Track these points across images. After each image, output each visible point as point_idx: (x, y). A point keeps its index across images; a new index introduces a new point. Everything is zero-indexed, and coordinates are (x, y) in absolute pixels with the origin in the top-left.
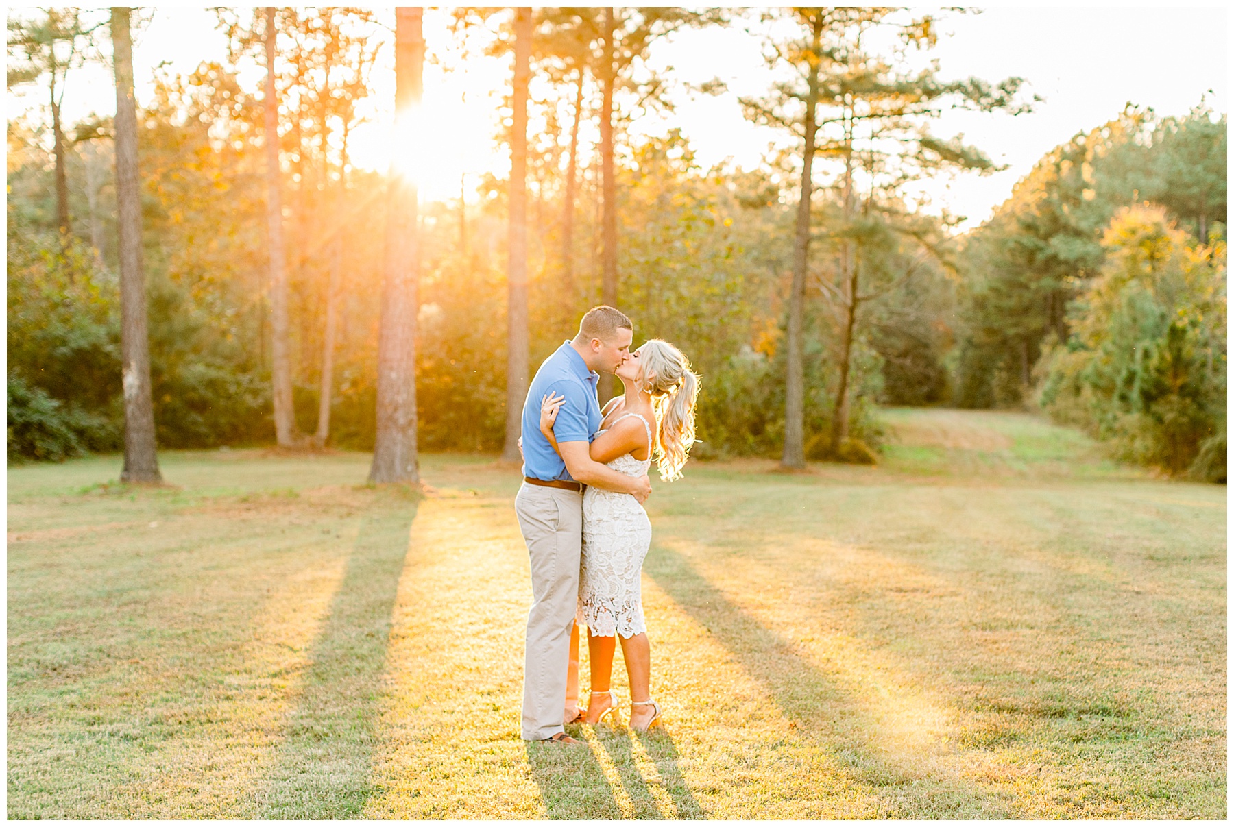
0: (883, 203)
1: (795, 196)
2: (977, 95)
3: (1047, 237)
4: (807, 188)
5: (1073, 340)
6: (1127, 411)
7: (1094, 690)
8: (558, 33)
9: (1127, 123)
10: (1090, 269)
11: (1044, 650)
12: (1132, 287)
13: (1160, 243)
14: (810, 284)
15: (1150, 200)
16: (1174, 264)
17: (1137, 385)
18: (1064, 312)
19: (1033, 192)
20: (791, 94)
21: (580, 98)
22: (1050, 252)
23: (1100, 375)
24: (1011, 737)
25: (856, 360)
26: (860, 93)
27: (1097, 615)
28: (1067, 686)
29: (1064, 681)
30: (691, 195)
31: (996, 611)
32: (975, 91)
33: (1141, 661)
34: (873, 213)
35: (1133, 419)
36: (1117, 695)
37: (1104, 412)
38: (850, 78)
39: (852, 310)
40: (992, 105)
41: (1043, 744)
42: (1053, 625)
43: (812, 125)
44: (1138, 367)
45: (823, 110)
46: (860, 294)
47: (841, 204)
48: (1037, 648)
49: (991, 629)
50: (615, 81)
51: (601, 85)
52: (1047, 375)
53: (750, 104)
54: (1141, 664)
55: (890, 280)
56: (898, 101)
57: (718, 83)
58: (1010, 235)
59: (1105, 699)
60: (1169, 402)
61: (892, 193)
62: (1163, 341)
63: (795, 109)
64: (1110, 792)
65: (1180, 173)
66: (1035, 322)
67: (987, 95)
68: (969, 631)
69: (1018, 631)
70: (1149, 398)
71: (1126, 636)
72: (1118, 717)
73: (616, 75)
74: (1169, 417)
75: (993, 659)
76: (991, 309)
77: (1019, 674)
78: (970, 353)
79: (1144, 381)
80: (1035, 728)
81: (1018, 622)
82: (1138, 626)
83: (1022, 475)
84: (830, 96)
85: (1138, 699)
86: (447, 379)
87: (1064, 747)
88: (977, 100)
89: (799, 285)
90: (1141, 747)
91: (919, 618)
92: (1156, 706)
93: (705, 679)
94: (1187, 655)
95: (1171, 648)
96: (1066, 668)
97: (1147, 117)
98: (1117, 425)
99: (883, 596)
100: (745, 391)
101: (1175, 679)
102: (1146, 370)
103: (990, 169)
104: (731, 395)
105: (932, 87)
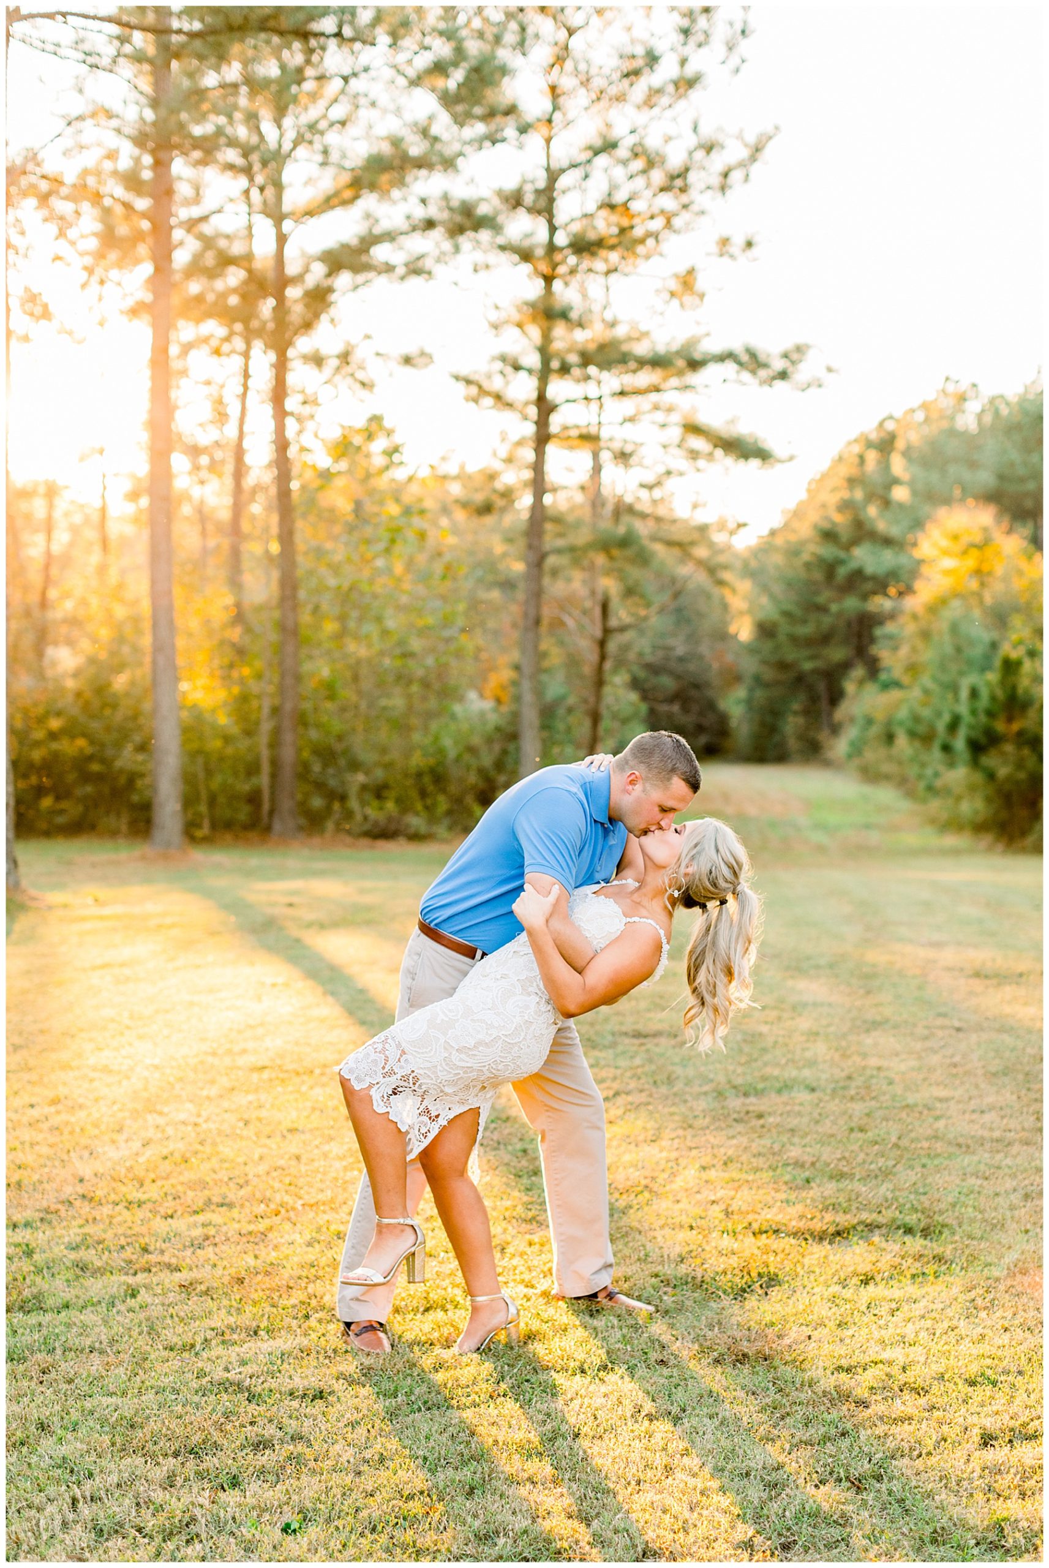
0: (644, 506)
1: (526, 500)
2: (754, 365)
3: (849, 546)
4: (539, 485)
5: (883, 676)
6: (951, 765)
7: (893, 1191)
8: (213, 290)
9: (947, 403)
10: (902, 586)
11: (826, 1127)
12: (955, 609)
13: (988, 553)
14: (547, 612)
15: (977, 498)
16: (1006, 579)
17: (962, 733)
18: (872, 640)
19: (831, 490)
20: (517, 367)
21: (246, 375)
22: (853, 565)
23: (916, 719)
24: (771, 1281)
25: (609, 708)
26: (605, 365)
27: (903, 1067)
28: (857, 1186)
29: (851, 1176)
30: (397, 500)
31: (766, 1064)
32: (752, 362)
33: (961, 1140)
34: (626, 519)
35: (959, 775)
36: (923, 1198)
37: (923, 765)
38: (592, 347)
39: (602, 644)
40: (774, 378)
41: (816, 1290)
42: (841, 1084)
43: (545, 406)
44: (963, 709)
45: (558, 388)
46: (613, 622)
47: (588, 508)
48: (817, 1122)
49: (756, 1093)
50: (291, 353)
51: (272, 356)
52: (852, 720)
53: (469, 382)
54: (959, 1145)
55: (648, 605)
56: (653, 374)
57: (423, 354)
58: (803, 543)
59: (908, 1206)
60: (1003, 754)
61: (657, 493)
62: (993, 677)
63: (523, 388)
64: (910, 1377)
65: (1012, 465)
66: (837, 654)
67: (765, 366)
68: (726, 1098)
69: (793, 1095)
70: (977, 748)
71: (941, 1100)
72: (925, 1237)
73: (290, 343)
74: (1003, 772)
75: (754, 1145)
76: (782, 638)
77: (789, 1169)
78: (759, 694)
79: (971, 727)
80: (806, 1261)
81: (794, 1080)
82: (958, 1082)
83: (822, 849)
84: (565, 369)
85: (954, 1205)
86: (81, 742)
87: (848, 1293)
88: (753, 372)
89: (532, 612)
90: (955, 1290)
91: (658, 1078)
92: (980, 1216)
93: (345, 1190)
94: (1023, 1129)
95: (1002, 1117)
96: (857, 1156)
97: (970, 394)
98: (938, 783)
99: (613, 1045)
100: (472, 750)
101: (1007, 1170)
102: (974, 712)
103: (772, 460)
104: (452, 754)
105: (697, 356)
